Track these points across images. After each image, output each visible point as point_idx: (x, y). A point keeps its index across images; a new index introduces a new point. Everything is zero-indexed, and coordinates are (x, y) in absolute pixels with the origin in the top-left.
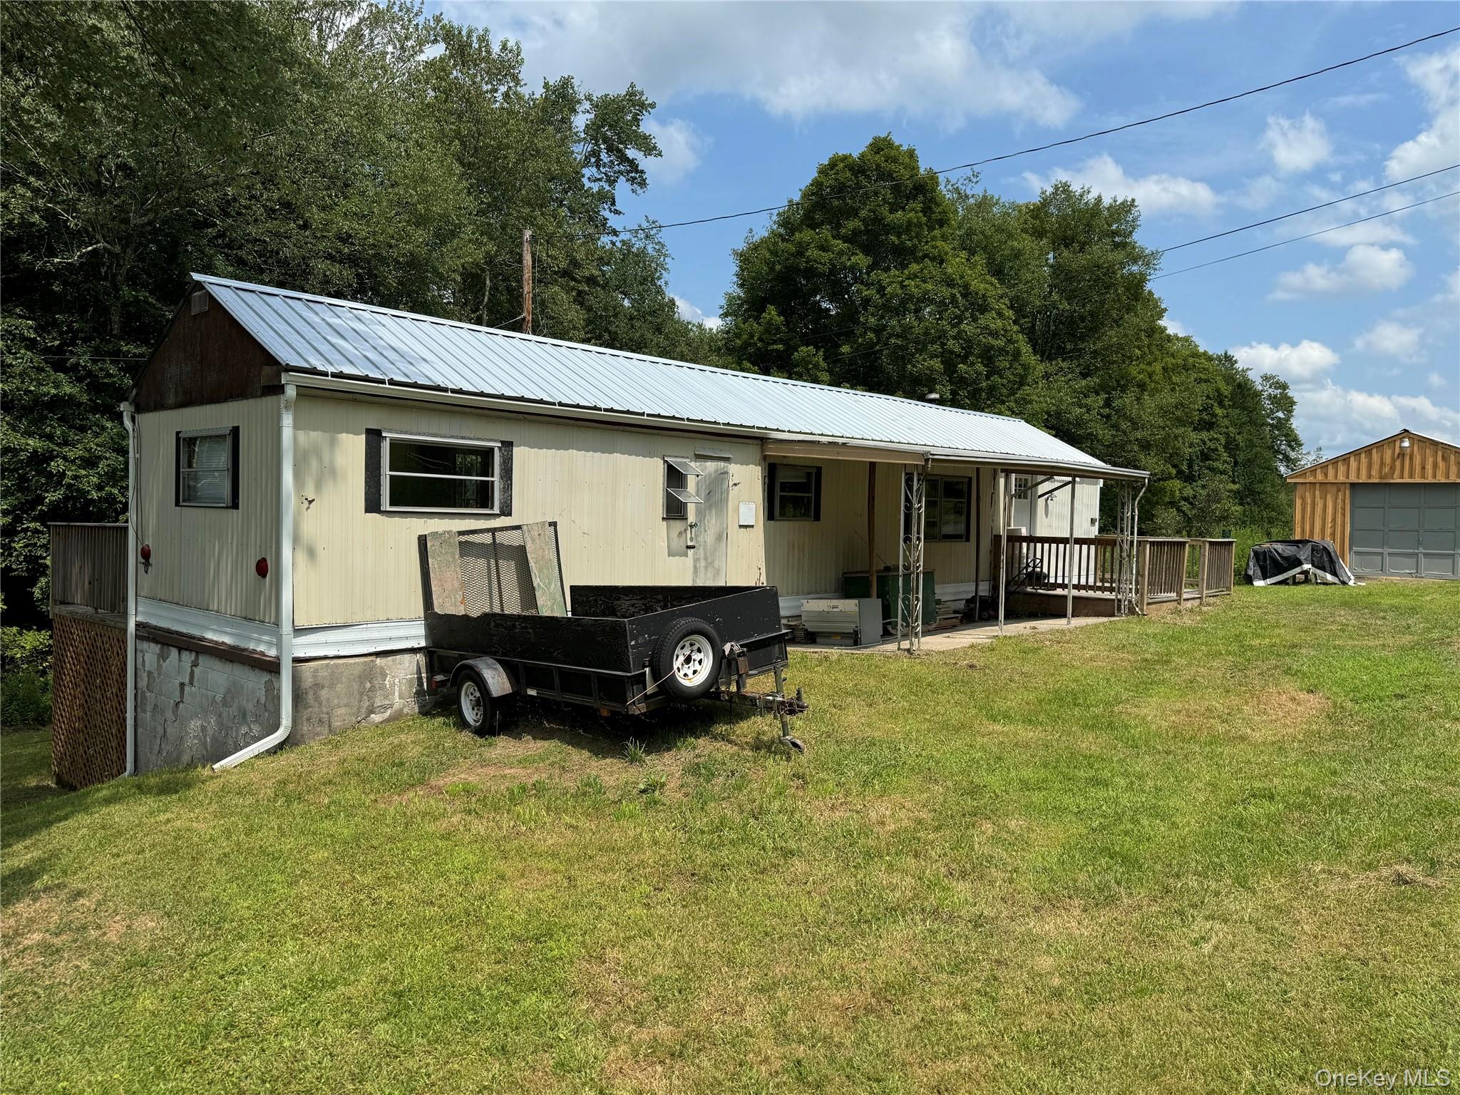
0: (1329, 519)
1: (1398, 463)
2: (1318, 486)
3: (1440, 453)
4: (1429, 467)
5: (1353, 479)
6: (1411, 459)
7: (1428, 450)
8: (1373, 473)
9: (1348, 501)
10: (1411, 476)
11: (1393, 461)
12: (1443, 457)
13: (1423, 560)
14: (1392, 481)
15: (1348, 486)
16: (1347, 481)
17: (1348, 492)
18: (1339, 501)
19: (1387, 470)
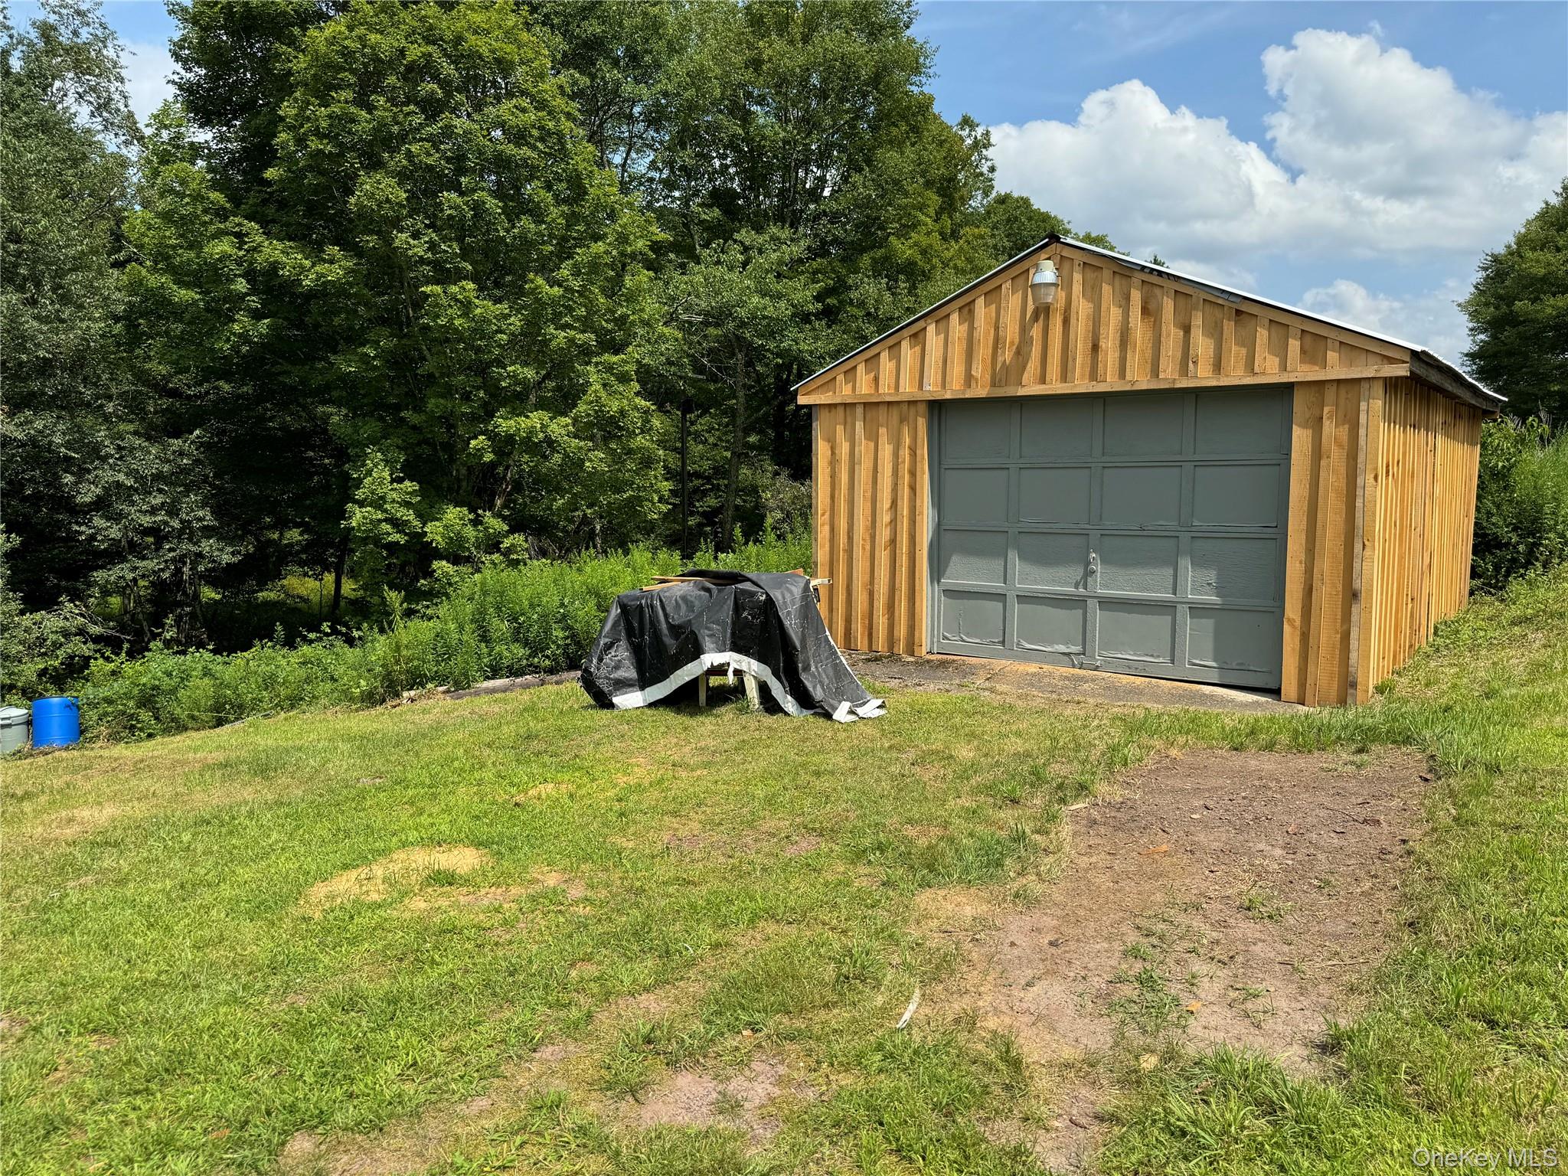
0: (885, 503)
1: (1036, 332)
2: (859, 410)
3: (1136, 296)
4: (1109, 343)
5: (932, 389)
6: (1066, 322)
7: (1106, 289)
8: (977, 371)
9: (924, 452)
10: (1064, 377)
11: (1024, 330)
12: (1145, 311)
13: (1097, 616)
14: (1021, 392)
15: (923, 408)
16: (920, 396)
17: (922, 423)
18: (905, 453)
19: (1007, 356)
